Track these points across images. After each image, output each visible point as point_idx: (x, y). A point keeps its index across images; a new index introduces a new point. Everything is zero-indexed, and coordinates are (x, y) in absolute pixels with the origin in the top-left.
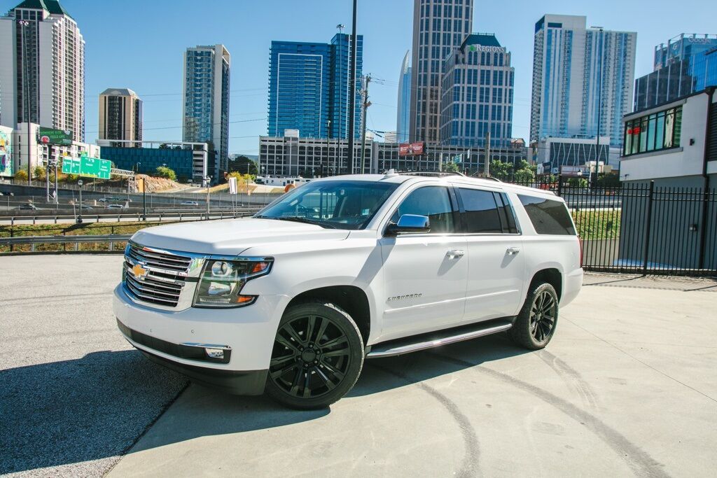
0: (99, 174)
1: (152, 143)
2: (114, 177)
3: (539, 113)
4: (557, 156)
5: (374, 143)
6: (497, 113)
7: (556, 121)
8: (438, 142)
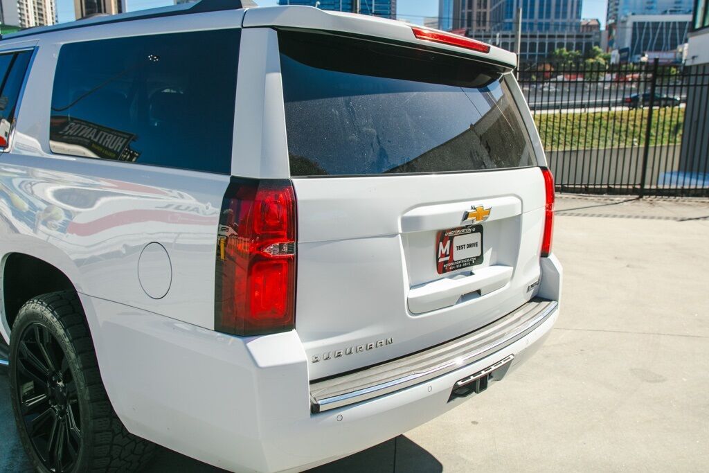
4: (640, 39)
8: (488, 28)
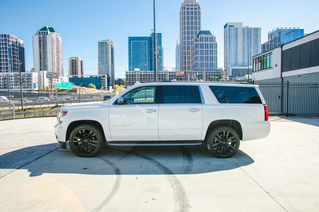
0: (68, 87)
1: (87, 76)
2: (74, 89)
3: (227, 58)
4: (234, 73)
5: (167, 72)
6: (212, 58)
7: (234, 61)
8: (190, 70)
